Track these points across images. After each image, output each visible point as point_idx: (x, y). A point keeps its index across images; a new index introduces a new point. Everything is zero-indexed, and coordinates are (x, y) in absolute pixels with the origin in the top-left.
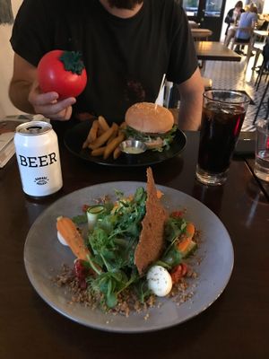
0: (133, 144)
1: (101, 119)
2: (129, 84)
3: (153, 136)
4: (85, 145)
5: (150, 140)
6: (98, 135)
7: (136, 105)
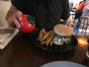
0: (58, 40)
1: (43, 30)
2: (50, 20)
3: (65, 37)
4: (38, 40)
5: (64, 39)
6: (43, 36)
7: (58, 25)
